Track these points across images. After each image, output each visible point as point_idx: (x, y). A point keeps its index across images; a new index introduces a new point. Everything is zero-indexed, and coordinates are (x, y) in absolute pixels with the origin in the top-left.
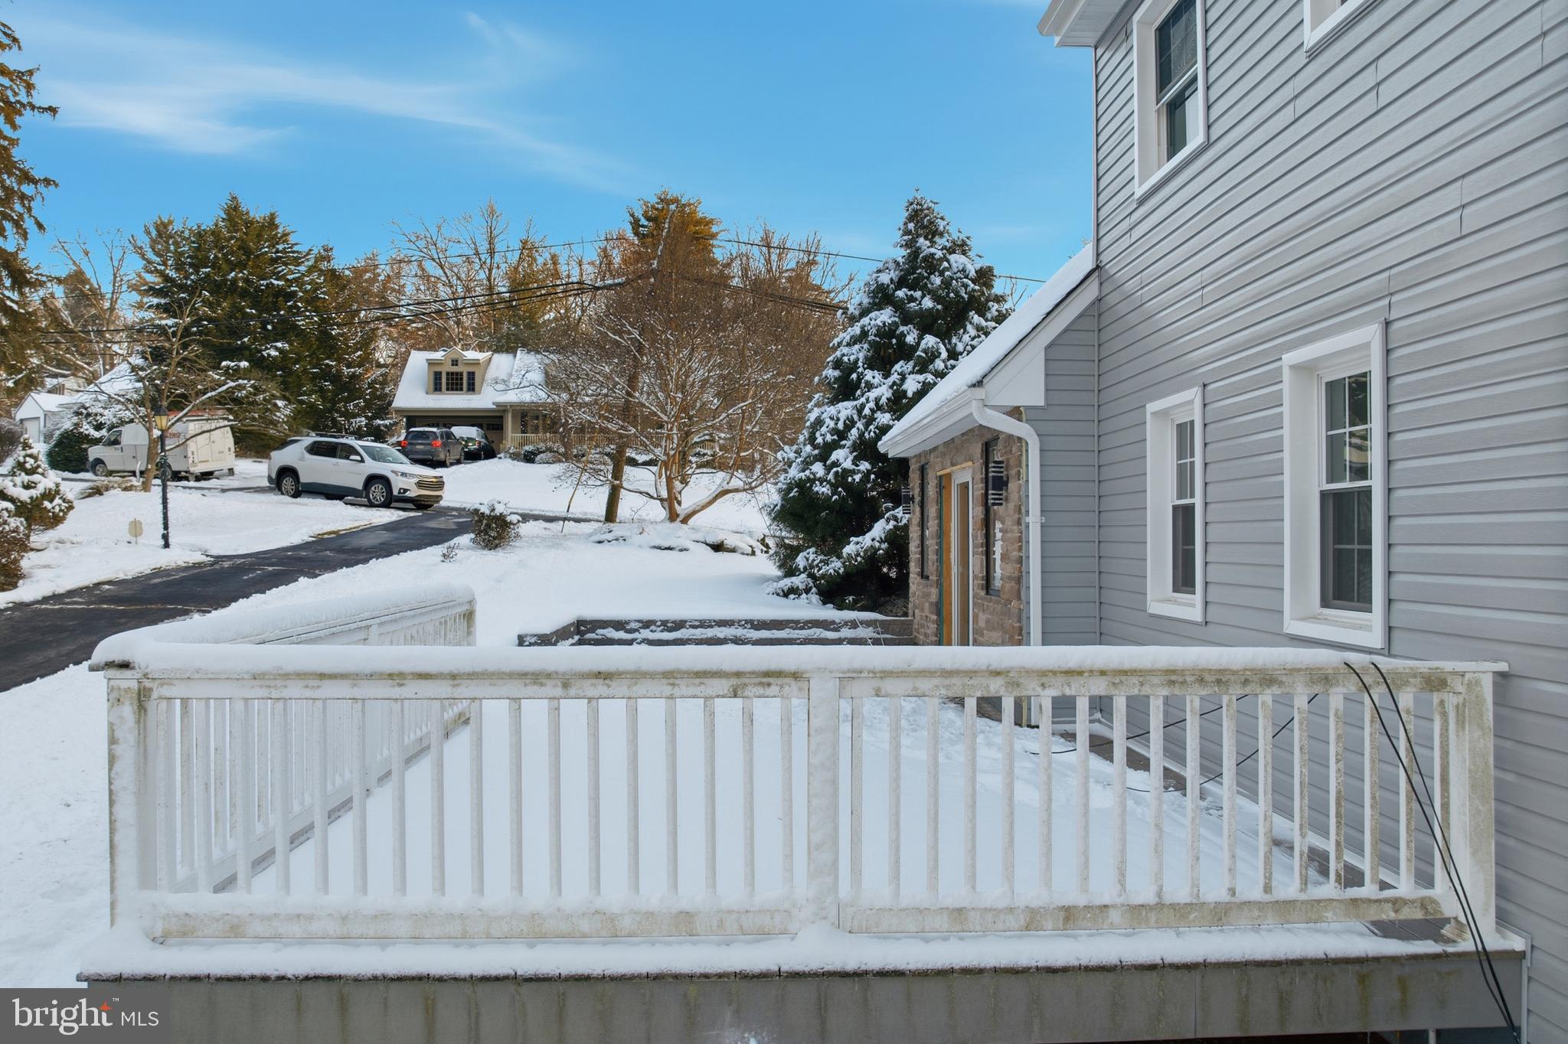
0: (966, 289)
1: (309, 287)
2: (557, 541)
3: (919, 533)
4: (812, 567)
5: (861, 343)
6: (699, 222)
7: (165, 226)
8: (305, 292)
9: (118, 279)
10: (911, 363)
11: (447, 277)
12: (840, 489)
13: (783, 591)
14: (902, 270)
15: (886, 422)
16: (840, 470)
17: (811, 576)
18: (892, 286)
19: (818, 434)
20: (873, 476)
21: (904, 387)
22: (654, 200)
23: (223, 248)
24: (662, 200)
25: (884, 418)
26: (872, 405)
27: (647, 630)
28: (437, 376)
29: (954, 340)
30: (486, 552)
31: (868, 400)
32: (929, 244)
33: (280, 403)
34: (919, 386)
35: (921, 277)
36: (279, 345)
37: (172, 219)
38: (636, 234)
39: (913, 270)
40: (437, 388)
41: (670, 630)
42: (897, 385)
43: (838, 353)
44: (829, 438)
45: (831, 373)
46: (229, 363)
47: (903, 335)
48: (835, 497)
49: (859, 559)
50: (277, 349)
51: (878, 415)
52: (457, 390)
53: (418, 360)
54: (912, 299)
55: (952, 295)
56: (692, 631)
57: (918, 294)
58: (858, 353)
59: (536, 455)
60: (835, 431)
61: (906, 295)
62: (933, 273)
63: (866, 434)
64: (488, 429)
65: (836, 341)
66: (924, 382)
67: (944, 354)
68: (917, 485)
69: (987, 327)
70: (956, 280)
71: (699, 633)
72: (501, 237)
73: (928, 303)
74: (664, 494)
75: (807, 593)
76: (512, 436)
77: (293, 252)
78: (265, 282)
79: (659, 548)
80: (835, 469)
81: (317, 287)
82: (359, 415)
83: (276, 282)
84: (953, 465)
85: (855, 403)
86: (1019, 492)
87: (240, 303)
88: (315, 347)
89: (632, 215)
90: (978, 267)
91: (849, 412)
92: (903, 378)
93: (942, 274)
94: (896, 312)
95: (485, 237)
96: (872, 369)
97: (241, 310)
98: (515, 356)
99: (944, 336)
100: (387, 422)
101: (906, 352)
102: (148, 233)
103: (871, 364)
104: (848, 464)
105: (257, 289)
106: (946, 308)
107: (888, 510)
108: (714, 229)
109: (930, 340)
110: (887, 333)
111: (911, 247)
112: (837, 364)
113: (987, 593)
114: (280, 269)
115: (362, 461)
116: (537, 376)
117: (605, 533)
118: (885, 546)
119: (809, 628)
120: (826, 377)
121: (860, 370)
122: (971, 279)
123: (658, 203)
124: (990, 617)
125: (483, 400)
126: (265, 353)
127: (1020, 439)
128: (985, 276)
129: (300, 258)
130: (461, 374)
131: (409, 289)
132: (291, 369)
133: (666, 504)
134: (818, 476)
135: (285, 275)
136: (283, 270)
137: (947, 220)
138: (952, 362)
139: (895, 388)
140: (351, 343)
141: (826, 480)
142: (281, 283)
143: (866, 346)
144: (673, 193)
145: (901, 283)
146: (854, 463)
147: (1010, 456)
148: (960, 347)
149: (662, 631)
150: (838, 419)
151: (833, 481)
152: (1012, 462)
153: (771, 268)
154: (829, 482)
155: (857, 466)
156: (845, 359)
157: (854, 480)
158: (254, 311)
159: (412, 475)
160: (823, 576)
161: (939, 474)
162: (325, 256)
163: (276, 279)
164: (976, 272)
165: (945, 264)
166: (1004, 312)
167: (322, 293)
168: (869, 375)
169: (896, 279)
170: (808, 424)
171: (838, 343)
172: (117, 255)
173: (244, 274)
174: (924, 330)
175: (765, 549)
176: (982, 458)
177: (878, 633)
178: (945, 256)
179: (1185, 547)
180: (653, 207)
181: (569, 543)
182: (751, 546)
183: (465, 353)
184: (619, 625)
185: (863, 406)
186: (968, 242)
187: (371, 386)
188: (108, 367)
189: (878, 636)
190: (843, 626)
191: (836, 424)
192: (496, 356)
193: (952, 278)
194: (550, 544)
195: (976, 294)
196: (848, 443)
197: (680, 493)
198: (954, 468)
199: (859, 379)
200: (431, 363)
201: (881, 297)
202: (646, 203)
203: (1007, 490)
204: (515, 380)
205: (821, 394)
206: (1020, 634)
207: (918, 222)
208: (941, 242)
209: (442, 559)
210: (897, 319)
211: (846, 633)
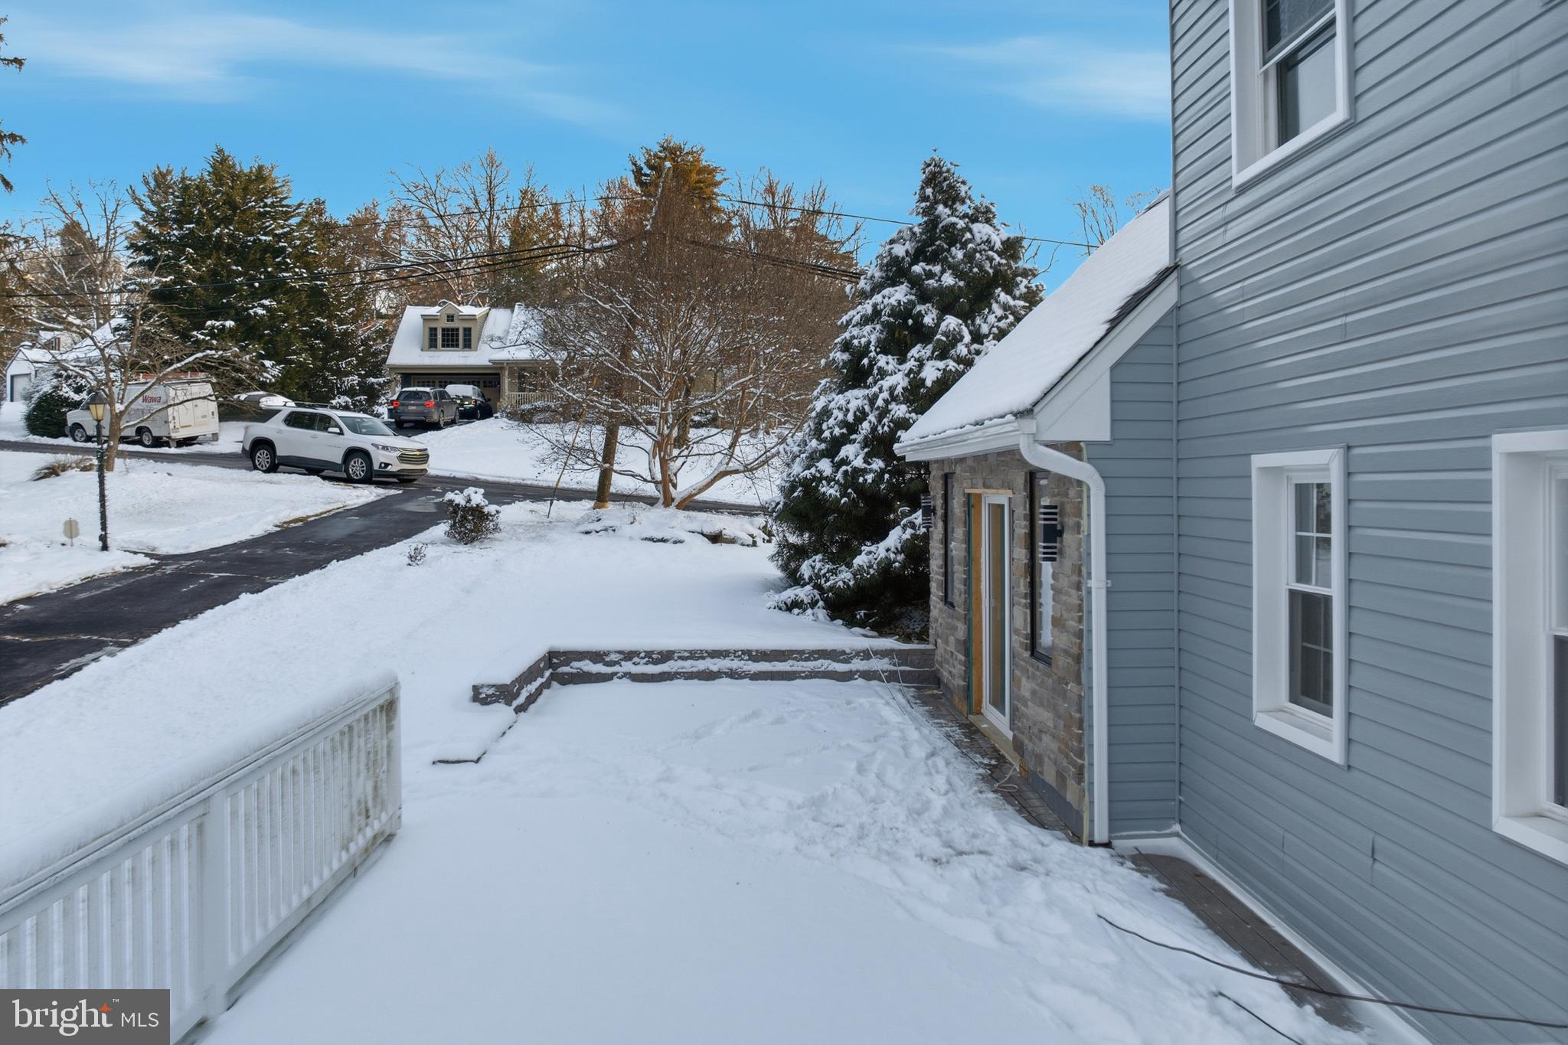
0: (991, 263)
1: (298, 242)
2: (538, 531)
3: (942, 552)
4: (818, 576)
5: (872, 323)
6: (701, 171)
7: (164, 176)
8: (295, 247)
9: (112, 232)
10: (930, 347)
11: (447, 228)
12: (850, 490)
13: (785, 604)
14: (918, 242)
15: (901, 415)
16: (850, 470)
17: (818, 587)
18: (908, 259)
19: (824, 426)
20: (887, 476)
21: (923, 375)
22: (656, 149)
23: (209, 202)
24: (665, 149)
25: (900, 410)
26: (885, 395)
27: (630, 663)
28: (433, 331)
29: (978, 321)
30: (461, 548)
31: (881, 390)
32: (949, 212)
33: (268, 363)
34: (939, 374)
35: (941, 250)
36: (266, 302)
37: (171, 169)
38: (639, 182)
39: (931, 240)
40: (432, 345)
41: (656, 662)
42: (915, 373)
43: (847, 335)
44: (837, 431)
45: (841, 357)
46: (214, 322)
47: (920, 315)
48: (844, 500)
49: (872, 571)
50: (263, 306)
51: (893, 406)
52: (453, 346)
53: (413, 316)
54: (930, 275)
55: (975, 270)
56: (681, 663)
57: (937, 269)
58: (870, 335)
59: (532, 414)
60: (844, 424)
61: (924, 270)
62: (954, 245)
63: (880, 428)
64: (485, 386)
65: (845, 319)
66: (944, 370)
67: (967, 338)
68: (940, 496)
69: (1015, 306)
70: (980, 252)
71: (688, 665)
72: (501, 187)
73: (948, 280)
74: (659, 477)
75: (812, 608)
76: (509, 393)
77: (283, 206)
78: (252, 239)
79: (652, 540)
80: (844, 468)
81: (307, 242)
82: (350, 374)
83: (263, 238)
84: (985, 486)
85: (866, 392)
86: (1078, 549)
87: (226, 260)
88: (305, 303)
89: (635, 164)
90: (1004, 237)
91: (859, 402)
92: (921, 365)
93: (964, 246)
94: (912, 289)
95: (485, 186)
96: (886, 354)
97: (227, 266)
98: (513, 311)
99: (967, 316)
100: (381, 380)
101: (923, 335)
102: (147, 183)
103: (884, 348)
104: (859, 463)
105: (244, 245)
106: (968, 284)
107: (905, 515)
108: (718, 177)
109: (951, 322)
110: (902, 313)
111: (929, 215)
112: (846, 346)
113: (1032, 655)
114: (268, 224)
115: (341, 433)
116: (533, 332)
117: (593, 521)
118: (901, 557)
119: (816, 659)
120: (834, 360)
121: (872, 354)
122: (996, 252)
123: (660, 152)
124: (1037, 688)
125: (480, 357)
126: (251, 312)
127: (1080, 483)
128: (1011, 248)
129: (289, 212)
130: (457, 330)
131: (411, 239)
132: (279, 328)
133: (660, 487)
134: (825, 474)
135: (273, 229)
136: (272, 224)
137: (969, 184)
138: (976, 346)
139: (912, 376)
140: (344, 299)
141: (834, 480)
142: (268, 238)
143: (878, 327)
144: (676, 141)
145: (918, 256)
146: (866, 461)
147: (1065, 500)
148: (985, 329)
149: (646, 664)
150: (848, 410)
151: (842, 481)
152: (1068, 508)
153: (776, 217)
154: (837, 482)
155: (869, 464)
156: (856, 342)
157: (866, 480)
158: (240, 268)
159: (394, 449)
160: (831, 588)
161: (968, 491)
162: (318, 208)
163: (264, 235)
164: (1003, 243)
165: (968, 235)
166: (1035, 289)
167: (312, 248)
168: (882, 360)
169: (912, 251)
170: (814, 414)
171: (847, 322)
172: (111, 208)
173: (230, 230)
174: (945, 310)
175: (767, 538)
176: (1025, 490)
177: (895, 665)
178: (967, 226)
179: (1305, 644)
180: (656, 155)
181: (554, 535)
182: (752, 536)
183: (461, 308)
184: (597, 657)
185: (875, 397)
186: (993, 209)
187: (364, 342)
188: (101, 321)
189: (895, 668)
190: (854, 657)
191: (846, 415)
192: (493, 311)
193: (975, 251)
194: (533, 535)
195: (1002, 268)
196: (859, 437)
197: (675, 475)
198: (986, 490)
199: (871, 365)
200: (426, 319)
201: (895, 271)
202: (648, 151)
203: (1062, 542)
204: (513, 337)
205: (829, 380)
206: (1081, 727)
207: (936, 185)
208: (962, 209)
209: (408, 561)
210: (913, 298)
211: (857, 665)
